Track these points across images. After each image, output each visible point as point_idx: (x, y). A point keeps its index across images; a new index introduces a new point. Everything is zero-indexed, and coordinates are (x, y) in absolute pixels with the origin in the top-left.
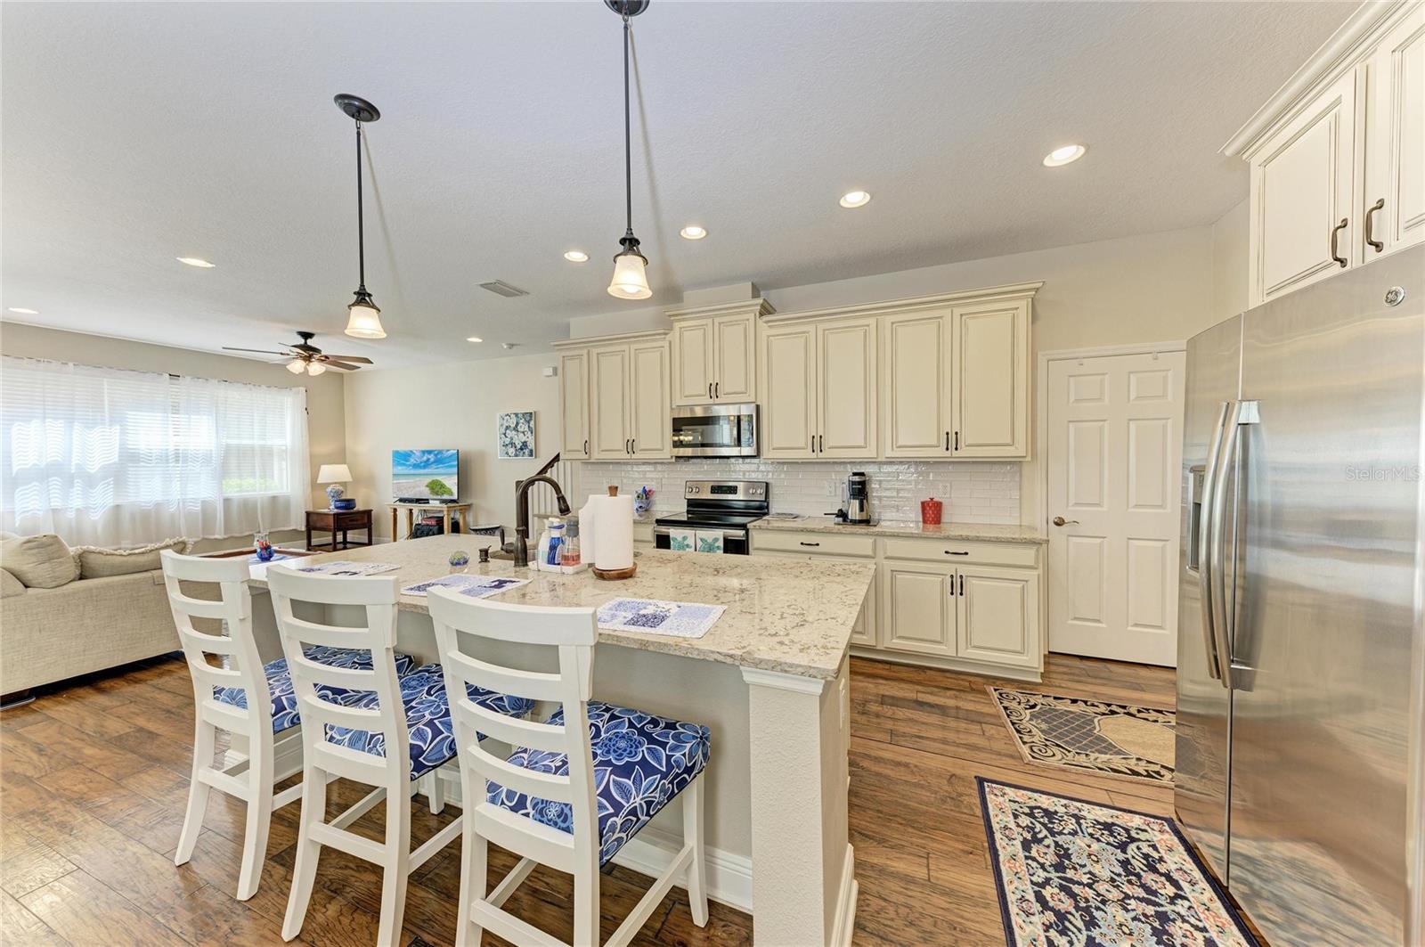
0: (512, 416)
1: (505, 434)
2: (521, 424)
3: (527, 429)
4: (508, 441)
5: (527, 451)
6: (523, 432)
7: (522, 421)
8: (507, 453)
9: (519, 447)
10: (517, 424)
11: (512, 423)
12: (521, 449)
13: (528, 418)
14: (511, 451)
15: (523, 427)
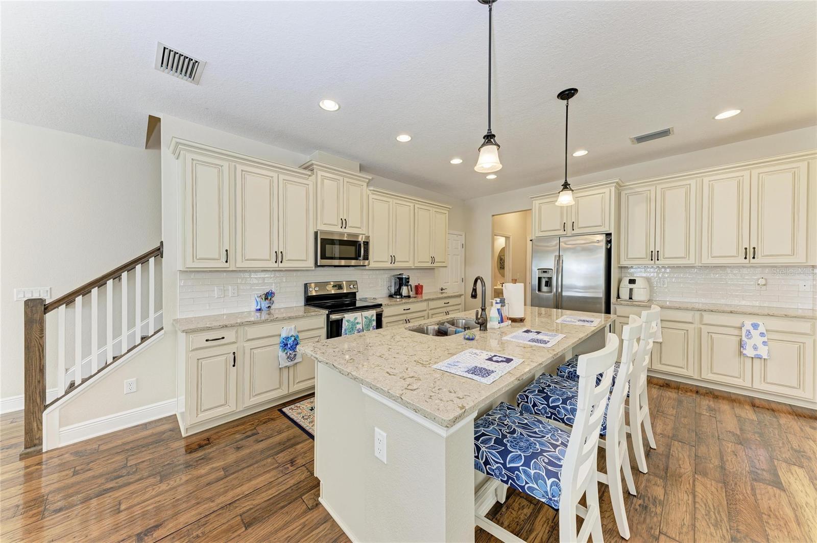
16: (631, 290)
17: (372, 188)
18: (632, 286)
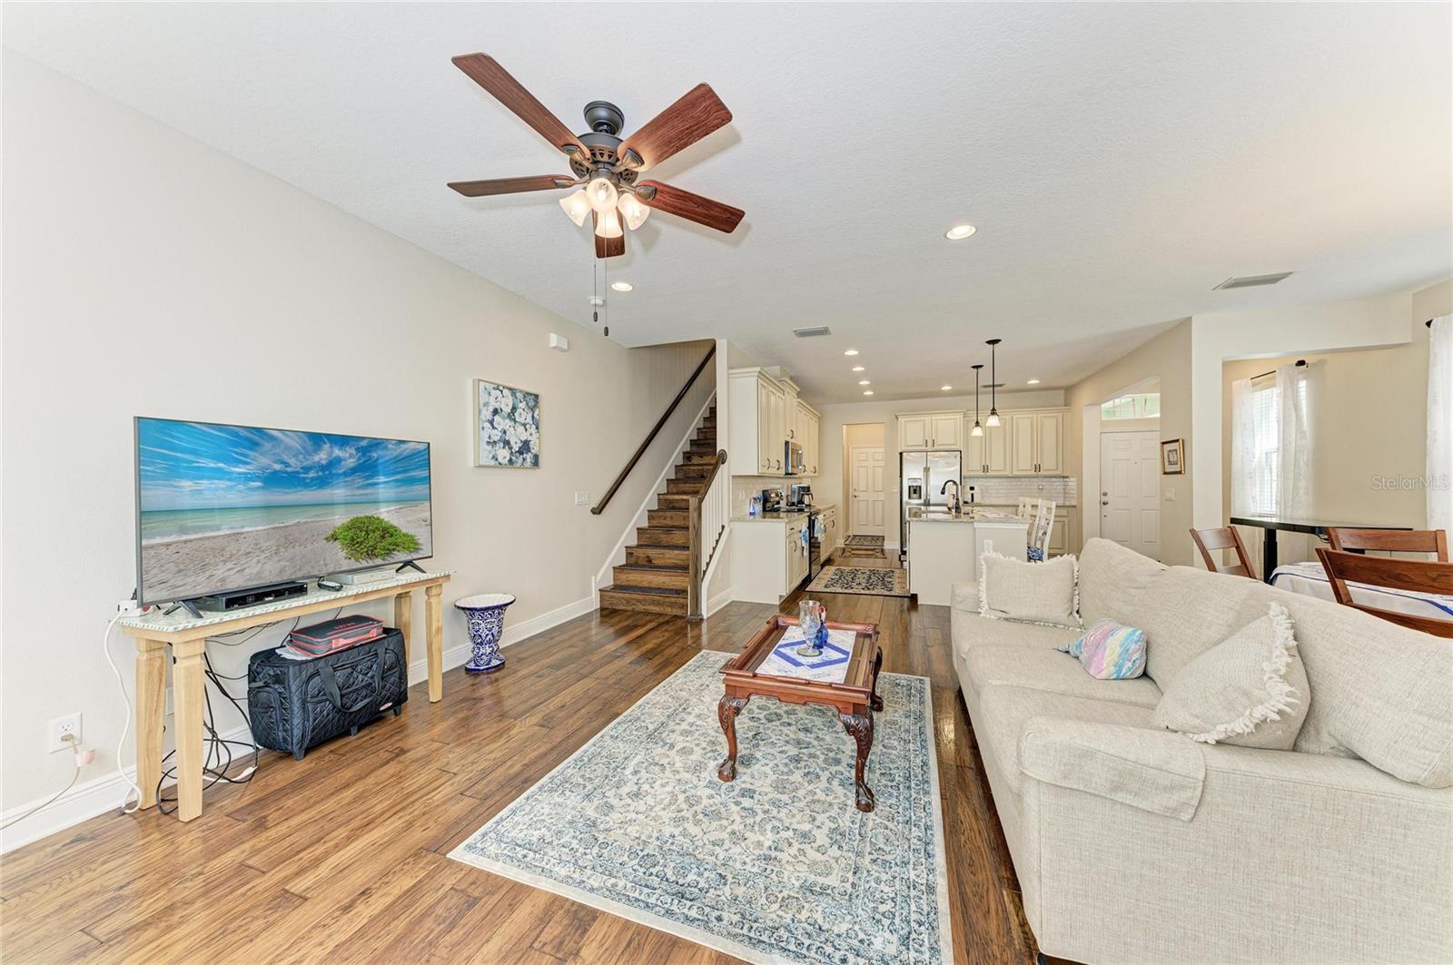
0: (506, 392)
1: (491, 422)
2: (519, 411)
3: (529, 420)
4: (496, 435)
5: (529, 457)
6: (524, 425)
7: (520, 405)
8: (495, 458)
9: (516, 448)
10: (514, 409)
11: (506, 403)
12: (520, 452)
13: (532, 403)
14: (503, 454)
15: (523, 415)
16: (972, 495)
17: (799, 400)
18: (972, 492)
